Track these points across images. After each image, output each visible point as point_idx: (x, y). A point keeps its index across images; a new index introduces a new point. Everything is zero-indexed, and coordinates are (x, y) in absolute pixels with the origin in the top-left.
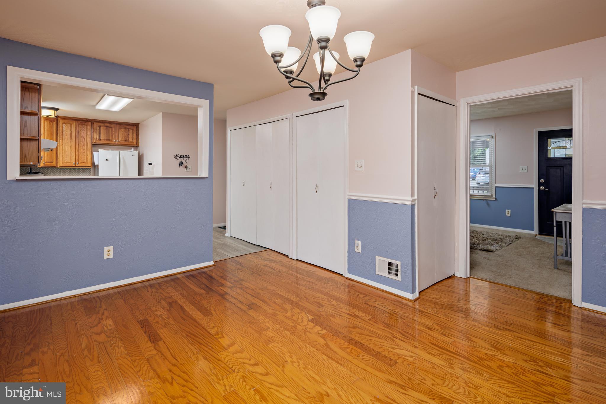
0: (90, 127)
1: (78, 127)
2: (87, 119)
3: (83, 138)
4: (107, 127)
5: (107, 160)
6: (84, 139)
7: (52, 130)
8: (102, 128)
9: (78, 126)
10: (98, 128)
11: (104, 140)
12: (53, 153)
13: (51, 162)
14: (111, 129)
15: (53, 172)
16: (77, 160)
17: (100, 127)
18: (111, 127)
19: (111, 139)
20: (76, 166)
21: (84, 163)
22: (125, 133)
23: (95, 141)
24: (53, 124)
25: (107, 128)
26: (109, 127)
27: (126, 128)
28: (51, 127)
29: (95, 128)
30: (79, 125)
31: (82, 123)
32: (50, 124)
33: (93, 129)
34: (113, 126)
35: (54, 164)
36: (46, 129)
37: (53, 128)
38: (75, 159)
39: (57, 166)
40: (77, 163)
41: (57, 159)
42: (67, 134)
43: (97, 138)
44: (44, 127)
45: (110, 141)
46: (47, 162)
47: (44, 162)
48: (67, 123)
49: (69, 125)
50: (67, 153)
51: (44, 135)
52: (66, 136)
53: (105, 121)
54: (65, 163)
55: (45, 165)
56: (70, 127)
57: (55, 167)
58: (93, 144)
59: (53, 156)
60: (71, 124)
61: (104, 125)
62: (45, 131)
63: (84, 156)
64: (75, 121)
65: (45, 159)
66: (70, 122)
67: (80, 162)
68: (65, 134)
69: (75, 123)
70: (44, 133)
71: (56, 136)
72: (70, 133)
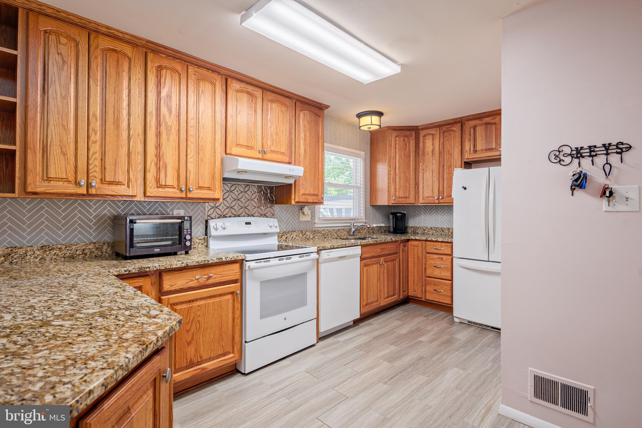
0: (460, 132)
1: (442, 137)
2: (454, 119)
4: (487, 124)
5: (465, 189)
6: (450, 156)
7: (407, 150)
8: (478, 129)
9: (442, 134)
10: (472, 130)
11: (482, 150)
12: (409, 184)
13: (406, 198)
14: (494, 126)
15: (424, 213)
16: (441, 192)
17: (475, 127)
18: (495, 123)
19: (494, 146)
23: (468, 156)
24: (409, 141)
25: (486, 127)
26: (491, 124)
28: (406, 146)
29: (467, 132)
30: (444, 132)
31: (447, 128)
32: (404, 140)
33: (464, 136)
35: (411, 200)
36: (397, 150)
37: (409, 146)
38: (438, 191)
39: (418, 203)
40: (441, 197)
41: (417, 192)
42: (428, 152)
43: (470, 149)
44: (396, 146)
45: (493, 151)
46: (399, 197)
47: (394, 198)
48: (429, 134)
49: (431, 137)
50: (428, 182)
51: (394, 158)
52: (428, 155)
53: (484, 114)
54: (426, 199)
55: (397, 202)
56: (433, 139)
57: (414, 205)
58: (465, 161)
59: (409, 188)
60: (433, 135)
61: (482, 122)
62: (397, 153)
63: (450, 185)
64: (438, 128)
65: (397, 193)
66: (432, 131)
67: (445, 195)
68: (426, 152)
69: (438, 132)
70: (394, 155)
71: (414, 157)
72: (432, 149)
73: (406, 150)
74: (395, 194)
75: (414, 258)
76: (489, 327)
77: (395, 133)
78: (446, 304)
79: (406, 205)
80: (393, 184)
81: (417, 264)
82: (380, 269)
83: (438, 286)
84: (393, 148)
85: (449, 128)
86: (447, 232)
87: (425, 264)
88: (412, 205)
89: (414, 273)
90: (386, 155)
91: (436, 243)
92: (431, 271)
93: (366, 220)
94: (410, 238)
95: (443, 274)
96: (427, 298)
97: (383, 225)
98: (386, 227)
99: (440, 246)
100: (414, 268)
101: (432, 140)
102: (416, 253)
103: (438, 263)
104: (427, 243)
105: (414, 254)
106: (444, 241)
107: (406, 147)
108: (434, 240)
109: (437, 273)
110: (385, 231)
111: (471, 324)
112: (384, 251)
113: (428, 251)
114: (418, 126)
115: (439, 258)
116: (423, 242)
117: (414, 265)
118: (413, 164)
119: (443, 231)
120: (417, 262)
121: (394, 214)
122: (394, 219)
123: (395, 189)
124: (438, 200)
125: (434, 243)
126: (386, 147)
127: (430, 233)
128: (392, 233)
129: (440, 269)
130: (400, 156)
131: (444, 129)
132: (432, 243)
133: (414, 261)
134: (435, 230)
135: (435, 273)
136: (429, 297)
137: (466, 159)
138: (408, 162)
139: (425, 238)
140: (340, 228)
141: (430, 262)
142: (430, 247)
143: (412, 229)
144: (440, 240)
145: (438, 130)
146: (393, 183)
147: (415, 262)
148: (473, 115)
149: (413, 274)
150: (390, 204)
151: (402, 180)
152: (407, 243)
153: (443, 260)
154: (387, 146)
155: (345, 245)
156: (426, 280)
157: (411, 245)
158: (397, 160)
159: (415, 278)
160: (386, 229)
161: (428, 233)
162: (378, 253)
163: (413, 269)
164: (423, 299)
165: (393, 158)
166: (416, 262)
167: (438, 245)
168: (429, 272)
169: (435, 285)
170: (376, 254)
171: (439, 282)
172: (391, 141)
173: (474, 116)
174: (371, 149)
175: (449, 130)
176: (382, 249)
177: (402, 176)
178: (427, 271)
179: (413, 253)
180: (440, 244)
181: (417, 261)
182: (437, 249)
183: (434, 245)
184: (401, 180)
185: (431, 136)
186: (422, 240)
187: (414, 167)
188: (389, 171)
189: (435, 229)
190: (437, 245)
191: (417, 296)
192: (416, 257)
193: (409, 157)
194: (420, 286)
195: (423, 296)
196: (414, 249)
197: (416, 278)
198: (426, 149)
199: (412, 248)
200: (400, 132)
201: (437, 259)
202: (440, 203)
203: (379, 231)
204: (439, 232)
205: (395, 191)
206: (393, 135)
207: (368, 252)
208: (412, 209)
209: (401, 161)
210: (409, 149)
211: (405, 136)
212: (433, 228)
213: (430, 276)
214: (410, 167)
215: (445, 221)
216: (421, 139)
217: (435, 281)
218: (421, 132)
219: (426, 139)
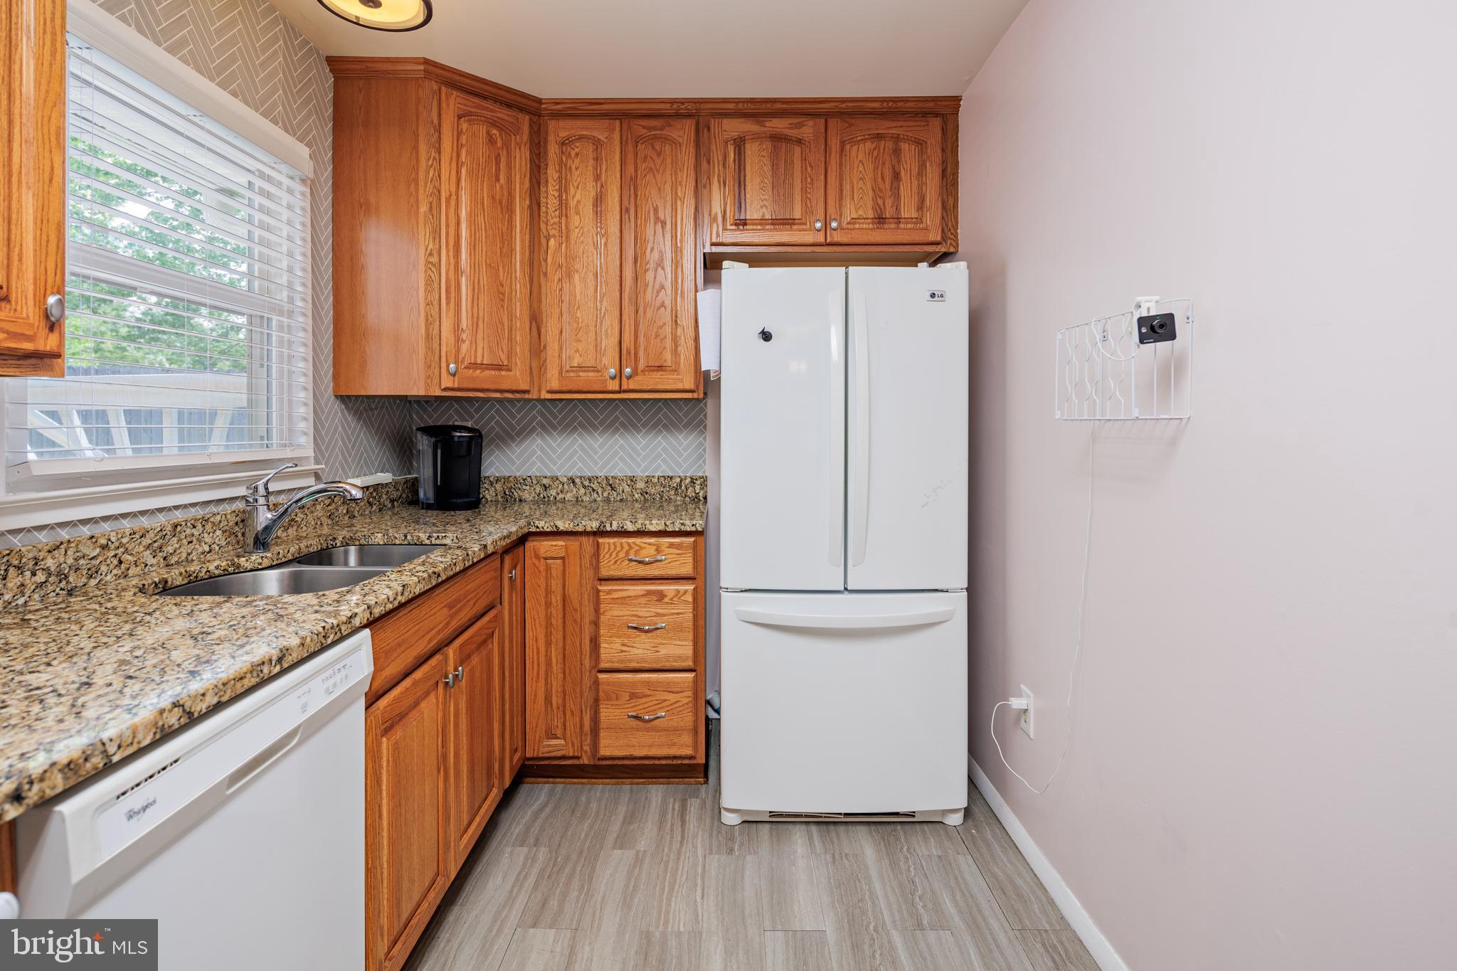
0: (692, 150)
1: (630, 157)
2: (672, 101)
3: (657, 219)
4: (776, 138)
5: (766, 336)
6: (659, 226)
7: (502, 180)
8: (751, 150)
9: (630, 147)
10: (731, 149)
11: (762, 222)
12: (511, 317)
13: (499, 367)
14: (797, 150)
15: (543, 427)
16: (629, 352)
17: (739, 144)
18: (800, 142)
19: (797, 215)
20: (625, 387)
21: (660, 368)
22: (876, 168)
23: (718, 235)
24: (507, 145)
25: (775, 150)
26: (786, 139)
27: (879, 137)
28: (498, 163)
29: (717, 157)
30: (636, 142)
31: (650, 129)
32: (491, 141)
33: (705, 164)
34: (809, 129)
35: (517, 378)
36: (464, 171)
37: (509, 167)
38: (617, 349)
39: (540, 391)
40: (628, 370)
41: (537, 349)
42: (578, 202)
43: (725, 212)
44: (458, 156)
45: (795, 227)
46: (474, 366)
47: (452, 366)
48: (581, 138)
49: (589, 150)
50: (579, 315)
51: (453, 203)
52: (578, 213)
53: (769, 105)
54: (572, 374)
55: (465, 385)
56: (596, 159)
57: (526, 396)
58: (707, 250)
59: (510, 330)
60: (597, 143)
61: (763, 129)
62: (463, 183)
63: (661, 327)
64: (618, 122)
65: (464, 347)
66: (597, 130)
67: (642, 365)
68: (572, 203)
69: (617, 135)
70: (453, 189)
71: (527, 213)
72: (593, 194)
73: (498, 180)
74: (458, 351)
75: (548, 605)
77: (453, 102)
79: (498, 395)
80: (448, 310)
81: (560, 628)
82: (444, 710)
83: (644, 700)
84: (445, 157)
85: (655, 128)
86: (627, 489)
87: (596, 624)
88: (518, 396)
89: (549, 664)
90: (416, 181)
91: (638, 540)
92: (618, 646)
93: (317, 462)
94: (533, 529)
95: (663, 651)
96: (604, 752)
99: (652, 550)
100: (548, 644)
101: (591, 162)
102: (556, 585)
103: (646, 612)
104: (601, 540)
105: (548, 592)
106: (670, 529)
107: (498, 169)
108: (630, 527)
109: (641, 650)
111: (779, 819)
112: (460, 609)
113: (604, 572)
114: (539, 101)
115: (649, 593)
116: (584, 539)
117: (548, 635)
118: (522, 241)
119: (613, 489)
120: (560, 621)
121: (441, 434)
122: (439, 451)
123: (457, 329)
124: (617, 381)
125: (631, 540)
126: (417, 149)
127: (569, 496)
128: (429, 507)
129: (654, 633)
130: (475, 200)
131: (639, 127)
132: (624, 540)
133: (548, 617)
134: (584, 487)
135: (636, 651)
136: (611, 747)
137: (713, 244)
138: (505, 230)
139: (594, 525)
141: (612, 613)
142: (614, 557)
143: (498, 486)
144: (655, 525)
145: (618, 129)
146: (448, 303)
147: (554, 622)
148: (737, 101)
149: (543, 671)
150: (437, 392)
151: (484, 299)
152: (521, 551)
153: (666, 600)
154: (423, 148)
156: (596, 682)
157: (537, 557)
158: (463, 214)
159: (554, 684)
160: (395, 495)
161: (561, 496)
162: (439, 632)
163: (542, 650)
164: (585, 760)
165: (448, 200)
166: (557, 621)
167: (647, 547)
168: (611, 650)
169: (633, 696)
170: (430, 641)
171: (648, 683)
172: (439, 131)
173: (740, 106)
174: (337, 148)
175: (655, 137)
176: (450, 606)
177: (484, 280)
178: (602, 651)
179: (543, 585)
180: (653, 540)
181: (561, 615)
182: (640, 562)
183: (631, 548)
184: (481, 297)
185: (591, 147)
186: (585, 533)
187: (527, 254)
188: (431, 254)
189: (586, 483)
190: (641, 548)
191: (560, 754)
192: (556, 599)
193: (511, 211)
194: (572, 712)
195: (586, 748)
196: (548, 568)
197: (556, 685)
198: (572, 190)
199: (542, 568)
200: (477, 100)
201: (643, 600)
202: (625, 391)
203: (371, 504)
204: (600, 491)
205: (458, 340)
206: (448, 105)
207: (399, 645)
208: (497, 411)
209: (481, 220)
210: (510, 181)
211: (494, 124)
212: (577, 481)
213: (616, 665)
214: (512, 250)
215: (616, 453)
216: (553, 150)
217: (634, 684)
218: (552, 125)
219: (573, 154)
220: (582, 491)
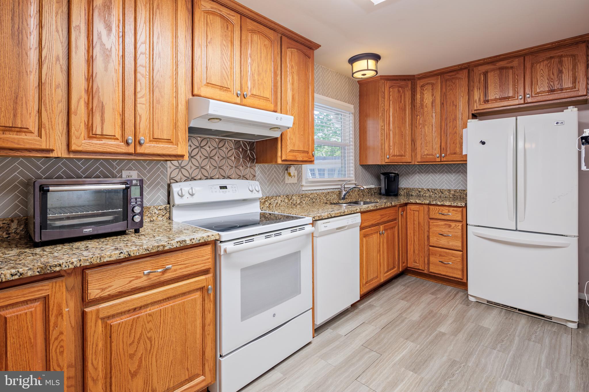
0: (467, 80)
1: (444, 86)
2: (459, 65)
3: (453, 105)
4: (500, 68)
5: (483, 143)
6: (454, 107)
8: (490, 75)
9: (444, 83)
10: (482, 76)
11: (495, 99)
12: (405, 141)
13: (401, 156)
14: (511, 71)
16: (444, 149)
17: (485, 74)
18: (512, 67)
19: (511, 94)
20: (442, 160)
21: (455, 153)
22: (549, 70)
23: (477, 107)
24: (404, 92)
25: (501, 73)
26: (506, 68)
27: (551, 58)
29: (476, 79)
30: (446, 81)
31: (450, 76)
32: (399, 91)
33: (472, 83)
34: (515, 63)
35: (407, 158)
36: (391, 102)
37: (405, 98)
38: (440, 148)
39: (415, 162)
40: (443, 155)
41: (414, 149)
42: (427, 103)
43: (480, 98)
44: (389, 98)
45: (510, 99)
46: (394, 156)
47: (388, 156)
48: (427, 84)
49: (430, 87)
50: (427, 138)
51: (388, 112)
52: (426, 107)
53: (498, 58)
54: (425, 157)
55: (392, 161)
56: (432, 89)
57: (410, 164)
58: (473, 112)
59: (405, 145)
60: (433, 84)
61: (495, 66)
62: (391, 106)
63: (455, 140)
64: (440, 76)
65: (391, 151)
66: (432, 80)
67: (448, 152)
68: (425, 104)
69: (439, 81)
70: (388, 108)
71: (410, 110)
72: (431, 100)
73: (401, 102)
74: (390, 152)
75: (414, 224)
76: (516, 309)
77: (388, 84)
78: (455, 278)
79: (401, 164)
80: (387, 141)
81: (418, 231)
82: (380, 239)
83: (444, 257)
84: (386, 100)
85: (453, 75)
86: (447, 193)
87: (429, 232)
88: (408, 164)
89: (414, 241)
90: (378, 108)
91: (442, 208)
92: (435, 239)
93: (356, 181)
94: (409, 202)
95: (451, 243)
96: (431, 270)
97: (373, 186)
98: (375, 188)
99: (447, 211)
100: (414, 235)
101: (431, 91)
102: (416, 219)
103: (445, 230)
104: (430, 207)
105: (414, 220)
106: (453, 205)
107: (401, 99)
108: (439, 203)
109: (443, 242)
110: (375, 193)
111: (491, 304)
112: (384, 218)
113: (431, 217)
114: (414, 76)
115: (446, 224)
116: (425, 206)
117: (414, 233)
118: (409, 118)
119: (442, 193)
120: (418, 229)
121: (387, 175)
122: (386, 180)
123: (389, 146)
124: (440, 158)
125: (440, 208)
126: (378, 99)
127: (427, 195)
128: (384, 195)
129: (448, 237)
130: (394, 109)
131: (447, 76)
132: (437, 207)
133: (414, 228)
135: (441, 242)
136: (433, 269)
137: (475, 110)
138: (403, 116)
139: (428, 202)
140: (329, 191)
141: (433, 229)
142: (434, 212)
143: (405, 191)
144: (448, 203)
145: (440, 78)
146: (387, 139)
147: (416, 229)
148: (484, 59)
149: (412, 243)
150: (384, 163)
151: (397, 137)
152: (405, 207)
153: (452, 227)
154: (380, 99)
155: (344, 213)
156: (429, 249)
157: (411, 210)
158: (391, 114)
159: (416, 247)
160: (375, 191)
161: (424, 195)
162: (378, 220)
163: (412, 237)
164: (426, 272)
165: (387, 111)
166: (417, 229)
167: (445, 210)
168: (433, 240)
169: (440, 255)
170: (375, 222)
171: (446, 252)
172: (384, 93)
173: (486, 61)
174: (360, 103)
175: (453, 78)
177: (397, 131)
178: (430, 240)
179: (412, 218)
180: (447, 208)
181: (418, 228)
182: (443, 214)
183: (440, 210)
184: (396, 136)
185: (431, 86)
186: (425, 204)
187: (410, 122)
188: (382, 127)
189: (433, 191)
190: (443, 210)
191: (418, 268)
192: (416, 223)
193: (405, 110)
194: (421, 257)
195: (426, 268)
196: (414, 214)
197: (417, 247)
198: (425, 100)
199: (412, 213)
200: (394, 82)
201: (444, 226)
202: (442, 161)
203: (369, 193)
204: (438, 194)
205: (389, 149)
206: (387, 86)
207: (368, 219)
208: (405, 168)
209: (396, 115)
210: (405, 102)
211: (400, 87)
212: (430, 190)
213: (435, 245)
214: (406, 121)
215: (444, 181)
216: (419, 89)
217: (441, 252)
218: (418, 82)
219: (425, 89)
220: (432, 193)
